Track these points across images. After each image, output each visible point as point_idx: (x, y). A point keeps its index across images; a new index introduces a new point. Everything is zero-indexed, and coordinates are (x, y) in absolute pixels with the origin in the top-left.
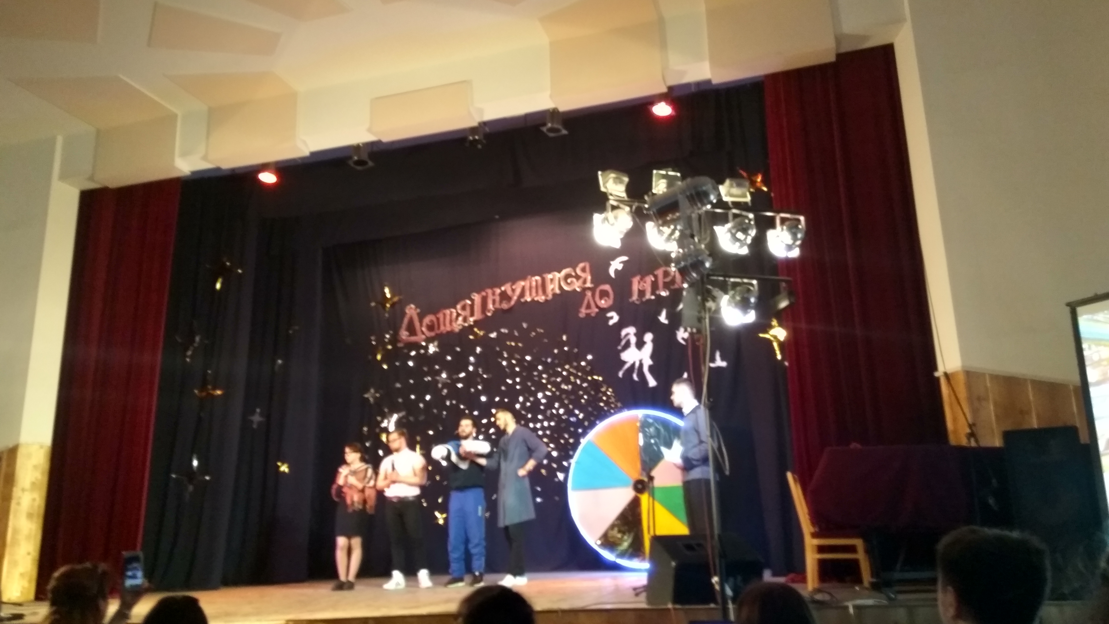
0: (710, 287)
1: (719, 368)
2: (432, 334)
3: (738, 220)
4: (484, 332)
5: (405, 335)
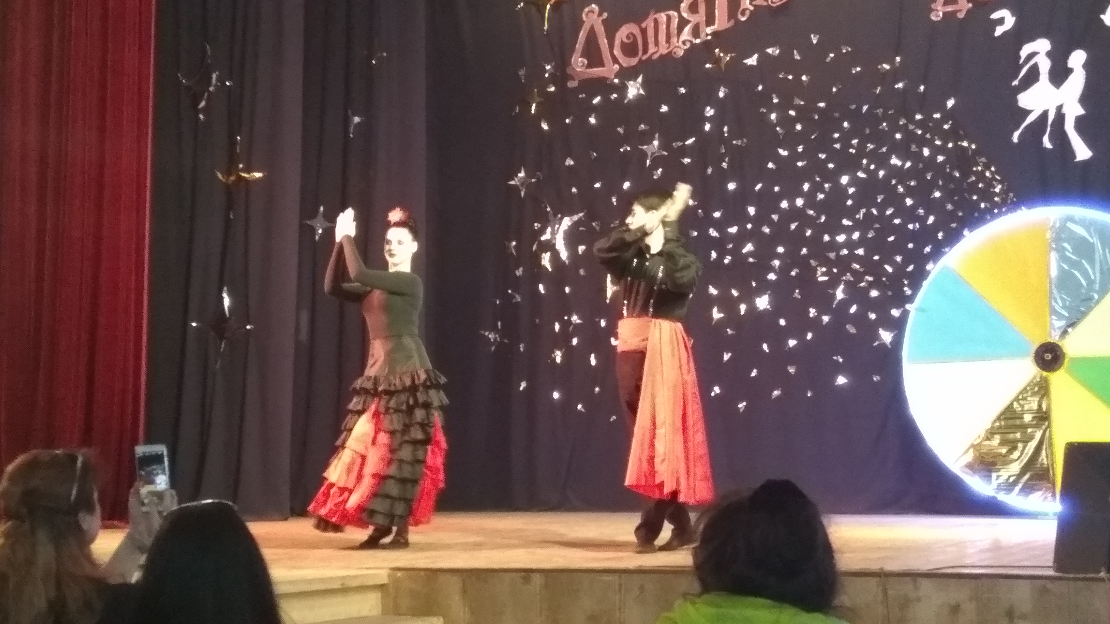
2: (634, 62)
4: (733, 55)
5: (581, 64)
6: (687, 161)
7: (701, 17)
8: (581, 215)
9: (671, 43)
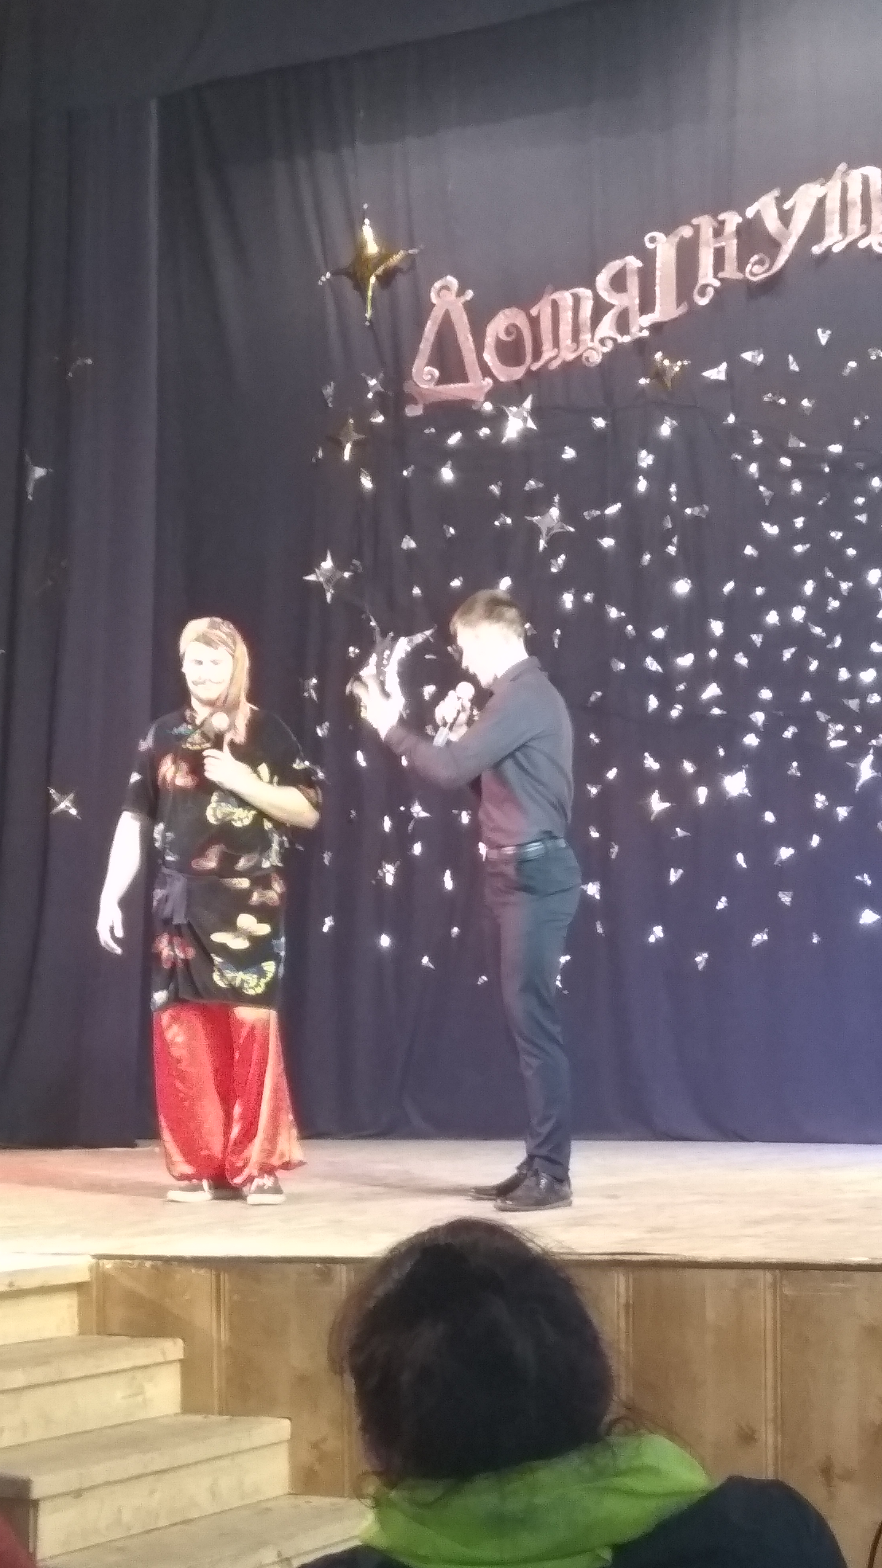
4: (686, 363)
5: (429, 377)
6: (608, 542)
7: (631, 298)
8: (428, 633)
9: (581, 343)
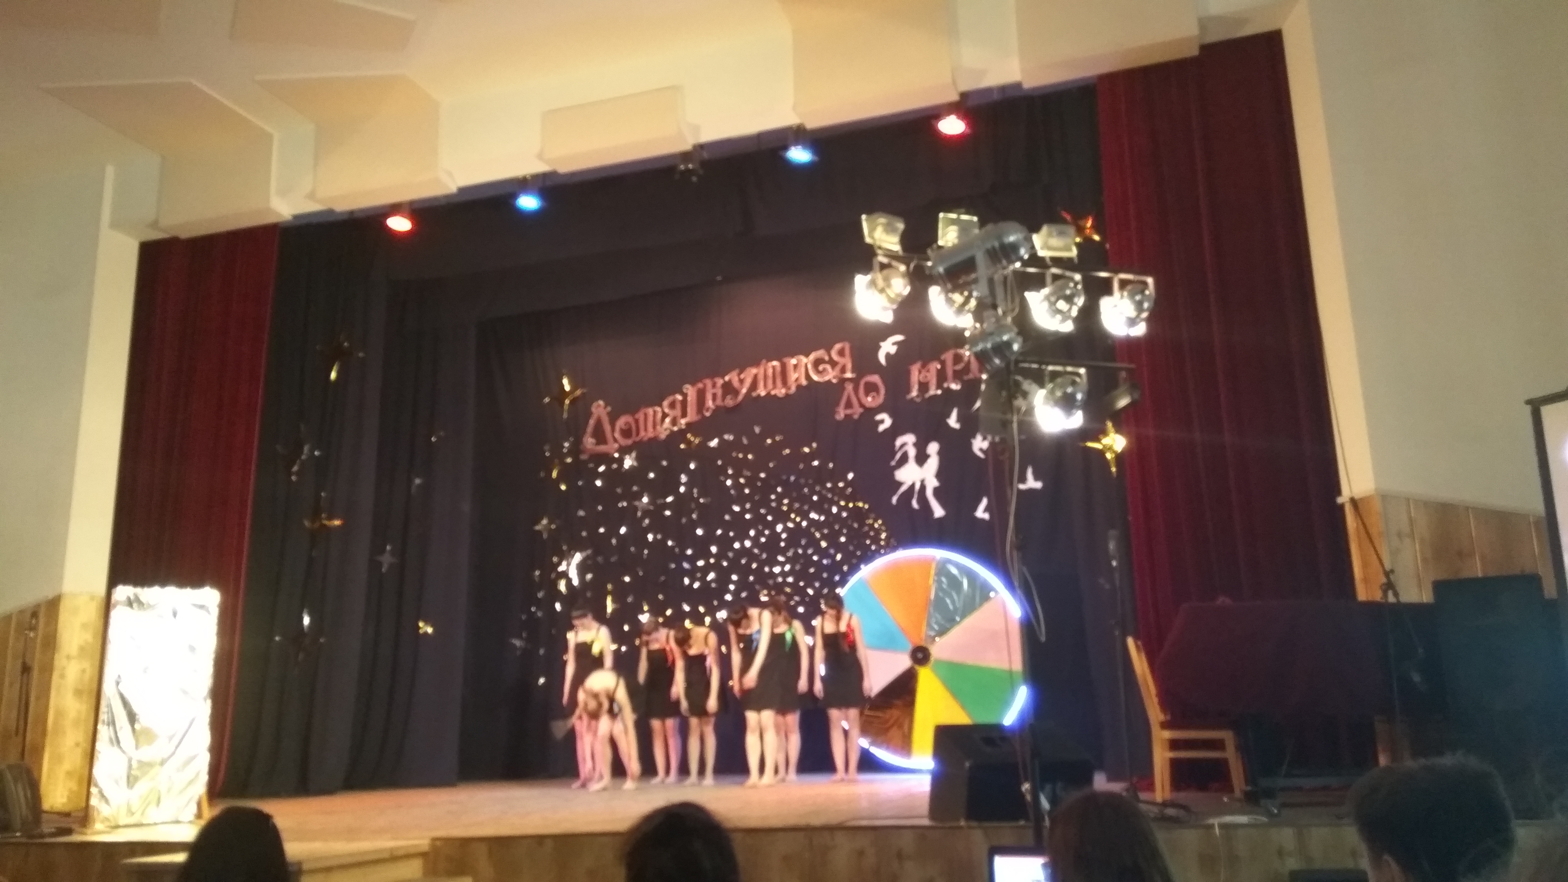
0: (1019, 378)
1: (1031, 491)
2: (629, 442)
3: (1059, 283)
4: (700, 439)
5: (591, 443)
6: (668, 513)
7: (678, 412)
8: (589, 551)
9: (656, 430)
